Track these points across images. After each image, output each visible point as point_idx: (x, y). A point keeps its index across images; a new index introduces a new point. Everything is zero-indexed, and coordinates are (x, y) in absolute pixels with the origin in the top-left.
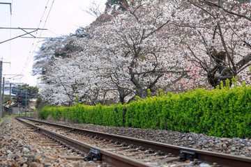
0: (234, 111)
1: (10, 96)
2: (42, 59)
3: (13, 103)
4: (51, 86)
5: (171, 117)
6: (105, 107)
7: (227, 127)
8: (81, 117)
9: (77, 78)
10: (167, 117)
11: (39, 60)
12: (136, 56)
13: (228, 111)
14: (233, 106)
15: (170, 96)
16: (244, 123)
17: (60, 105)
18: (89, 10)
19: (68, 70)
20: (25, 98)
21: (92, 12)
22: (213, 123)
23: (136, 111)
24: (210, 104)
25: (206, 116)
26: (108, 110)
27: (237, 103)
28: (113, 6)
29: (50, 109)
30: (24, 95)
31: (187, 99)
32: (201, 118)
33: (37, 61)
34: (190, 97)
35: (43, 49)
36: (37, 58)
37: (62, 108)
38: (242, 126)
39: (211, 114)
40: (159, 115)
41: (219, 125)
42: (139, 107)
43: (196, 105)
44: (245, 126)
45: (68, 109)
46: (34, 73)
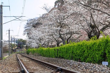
0: (96, 50)
1: (15, 44)
2: (28, 28)
3: (16, 47)
4: (31, 40)
5: (74, 53)
6: (51, 48)
7: (94, 57)
8: (42, 53)
9: (40, 36)
10: (73, 53)
11: (26, 28)
12: (61, 27)
13: (94, 50)
14: (95, 48)
15: (74, 44)
16: (99, 55)
17: (34, 48)
18: (43, 8)
19: (36, 33)
20: (21, 45)
21: (44, 9)
22: (89, 55)
23: (62, 50)
24: (87, 47)
25: (86, 52)
26: (52, 50)
27: (97, 46)
28: (58, 4)
29: (30, 50)
30: (21, 44)
31: (79, 45)
32: (84, 53)
33: (26, 29)
34: (80, 44)
35: (28, 24)
36: (25, 27)
37: (35, 49)
38: (98, 56)
39: (88, 51)
40: (70, 52)
41: (91, 56)
42: (63, 49)
43: (82, 48)
44: (99, 56)
45: (37, 50)
46: (24, 34)
